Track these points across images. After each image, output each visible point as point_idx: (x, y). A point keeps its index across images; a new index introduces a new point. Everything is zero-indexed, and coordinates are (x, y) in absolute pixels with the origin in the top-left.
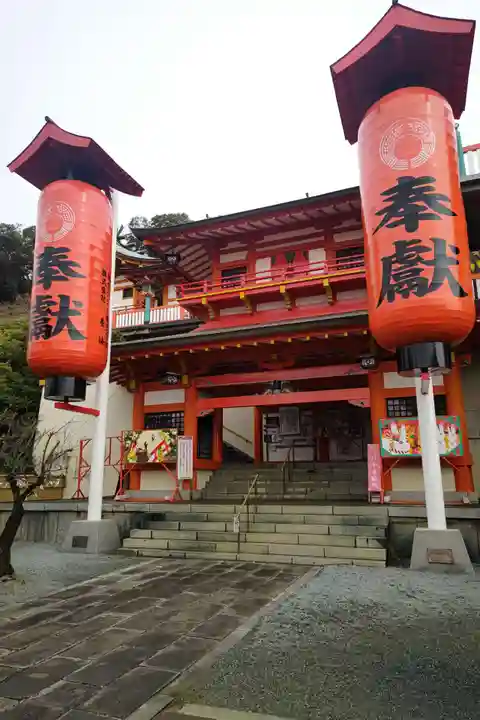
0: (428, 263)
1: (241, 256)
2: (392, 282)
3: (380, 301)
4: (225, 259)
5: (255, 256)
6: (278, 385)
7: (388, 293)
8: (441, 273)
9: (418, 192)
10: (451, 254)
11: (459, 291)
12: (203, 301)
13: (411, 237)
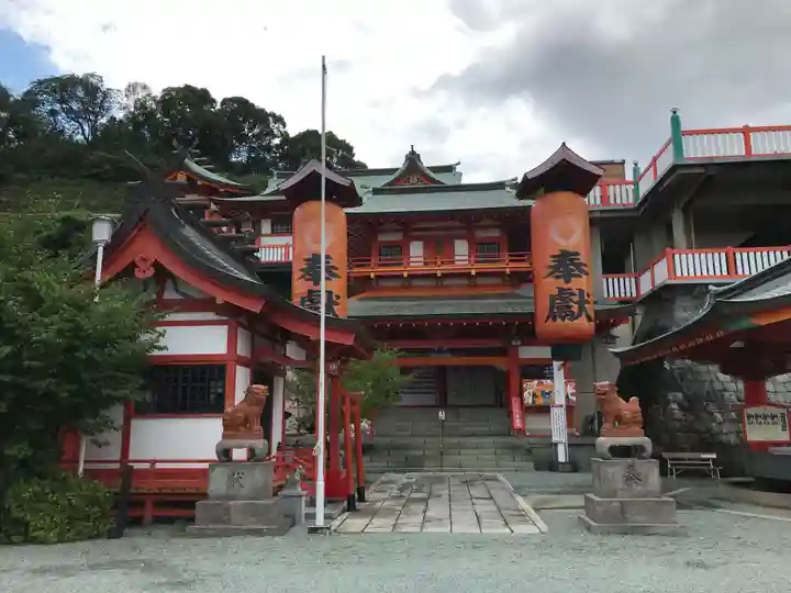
0: (575, 303)
1: (397, 237)
2: (555, 310)
3: (548, 317)
4: (383, 238)
5: (409, 239)
6: (440, 351)
7: (552, 317)
8: (581, 309)
9: (571, 260)
10: (586, 298)
11: (589, 319)
12: (372, 275)
13: (567, 286)
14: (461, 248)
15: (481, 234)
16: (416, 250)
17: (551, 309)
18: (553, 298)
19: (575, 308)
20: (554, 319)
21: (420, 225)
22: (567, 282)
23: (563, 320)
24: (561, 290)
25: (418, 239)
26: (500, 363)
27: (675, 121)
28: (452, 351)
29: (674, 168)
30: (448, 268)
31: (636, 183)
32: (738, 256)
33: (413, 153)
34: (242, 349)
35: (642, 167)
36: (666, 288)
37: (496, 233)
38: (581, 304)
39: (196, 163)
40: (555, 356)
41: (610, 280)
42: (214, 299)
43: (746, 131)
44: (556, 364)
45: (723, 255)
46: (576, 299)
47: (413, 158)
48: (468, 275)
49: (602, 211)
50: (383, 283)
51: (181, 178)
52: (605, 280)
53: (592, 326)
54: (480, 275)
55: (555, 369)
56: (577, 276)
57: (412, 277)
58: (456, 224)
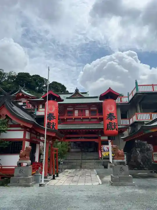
1: (72, 109)
4: (68, 109)
5: (74, 110)
6: (82, 138)
8: (115, 127)
9: (113, 115)
10: (116, 125)
11: (117, 130)
12: (65, 118)
13: (111, 122)
14: (87, 112)
15: (92, 109)
16: (76, 112)
17: (107, 127)
18: (108, 125)
19: (113, 127)
20: (108, 130)
21: (77, 106)
22: (111, 121)
23: (110, 130)
25: (77, 110)
26: (96, 141)
27: (136, 83)
28: (85, 138)
29: (136, 94)
30: (84, 117)
31: (128, 97)
32: (152, 114)
33: (77, 89)
34: (27, 137)
35: (130, 93)
36: (136, 122)
37: (95, 108)
38: (115, 126)
39: (24, 91)
40: (109, 139)
41: (123, 120)
42: (20, 124)
43: (153, 85)
44: (109, 141)
45: (149, 115)
46: (113, 125)
47: (77, 91)
48: (89, 119)
49: (120, 104)
50: (68, 120)
51: (21, 94)
52: (121, 120)
53: (117, 132)
54: (91, 118)
55: (109, 142)
56: (113, 119)
57: (75, 119)
58: (86, 106)
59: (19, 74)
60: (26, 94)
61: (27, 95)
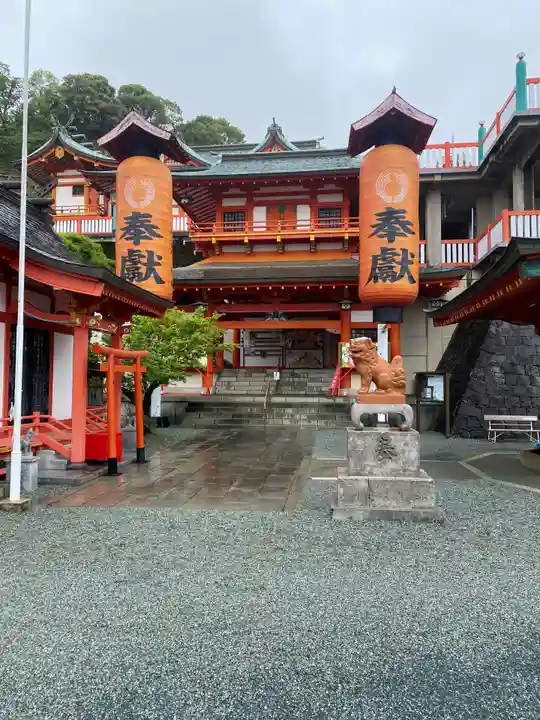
0: (397, 263)
1: (240, 203)
2: (377, 271)
3: (370, 280)
4: (227, 203)
5: (252, 205)
6: (276, 315)
7: (374, 277)
8: (404, 269)
9: (397, 218)
10: (410, 258)
11: (413, 281)
12: (214, 241)
13: (390, 246)
14: (304, 214)
15: (323, 199)
16: (260, 215)
17: (373, 269)
18: (375, 258)
19: (397, 269)
20: (376, 280)
21: (263, 190)
22: (391, 241)
23: (384, 281)
24: (384, 250)
25: (260, 204)
26: (331, 327)
27: (521, 68)
28: (290, 316)
30: (288, 233)
31: (480, 145)
33: (275, 125)
35: (487, 128)
37: (338, 198)
38: (405, 263)
39: (74, 139)
40: (376, 320)
41: (449, 246)
44: (380, 326)
46: (399, 259)
47: (274, 132)
48: (307, 241)
49: (442, 174)
50: (226, 249)
51: (59, 153)
52: (443, 245)
53: (414, 289)
54: (319, 240)
55: (379, 332)
56: (402, 235)
57: (253, 243)
58: (301, 188)
59: (69, 79)
60: (79, 153)
61: (84, 155)
